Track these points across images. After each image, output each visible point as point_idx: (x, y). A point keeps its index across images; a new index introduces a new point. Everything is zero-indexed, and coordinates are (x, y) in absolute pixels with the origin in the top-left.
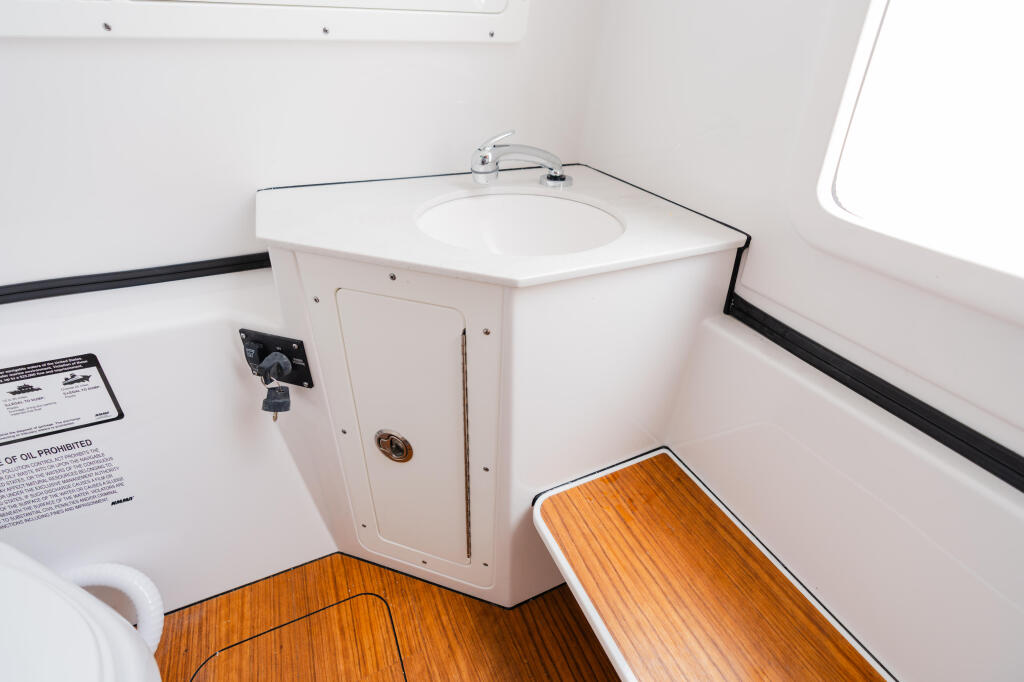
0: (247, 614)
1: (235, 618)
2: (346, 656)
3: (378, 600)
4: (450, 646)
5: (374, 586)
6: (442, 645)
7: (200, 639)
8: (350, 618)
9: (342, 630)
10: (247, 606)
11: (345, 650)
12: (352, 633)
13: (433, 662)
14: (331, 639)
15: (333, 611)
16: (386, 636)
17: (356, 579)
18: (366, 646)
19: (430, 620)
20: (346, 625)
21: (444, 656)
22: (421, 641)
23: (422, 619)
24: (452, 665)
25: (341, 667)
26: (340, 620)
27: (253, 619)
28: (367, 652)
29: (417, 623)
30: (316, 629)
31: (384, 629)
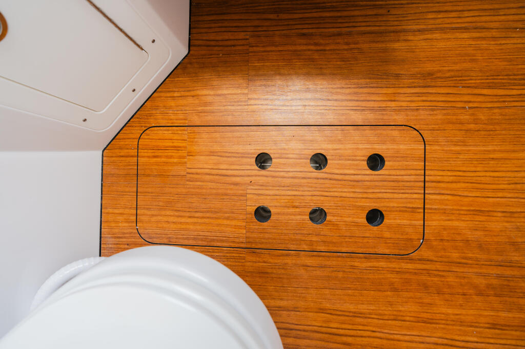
0: (121, 211)
1: (120, 218)
2: (171, 157)
3: (147, 131)
4: (193, 96)
5: (137, 132)
6: (190, 100)
7: (125, 238)
8: (150, 151)
9: (155, 157)
10: (116, 211)
11: (167, 157)
12: (161, 151)
13: (197, 109)
14: (157, 164)
15: (141, 160)
16: (170, 132)
17: (126, 143)
18: (171, 144)
19: (172, 103)
20: (153, 154)
21: (197, 102)
22: (182, 112)
23: (170, 108)
24: (203, 98)
25: (175, 160)
26: (149, 157)
27: (126, 208)
28: (175, 144)
29: (171, 112)
30: (148, 172)
31: (166, 132)
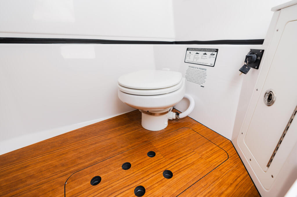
0: (201, 130)
1: (199, 128)
2: (207, 153)
3: (227, 156)
4: (231, 184)
5: (230, 153)
6: (230, 180)
7: (191, 125)
8: (216, 150)
9: (212, 150)
10: (202, 129)
11: (208, 152)
12: (213, 152)
13: (222, 179)
14: (208, 148)
15: (215, 146)
16: (219, 161)
17: (228, 148)
18: (213, 157)
19: (235, 174)
20: (214, 150)
21: (227, 182)
22: (226, 173)
23: (233, 171)
24: (226, 187)
25: (203, 153)
26: (214, 148)
27: (201, 131)
28: (211, 158)
29: (230, 170)
30: (208, 144)
31: (220, 160)
